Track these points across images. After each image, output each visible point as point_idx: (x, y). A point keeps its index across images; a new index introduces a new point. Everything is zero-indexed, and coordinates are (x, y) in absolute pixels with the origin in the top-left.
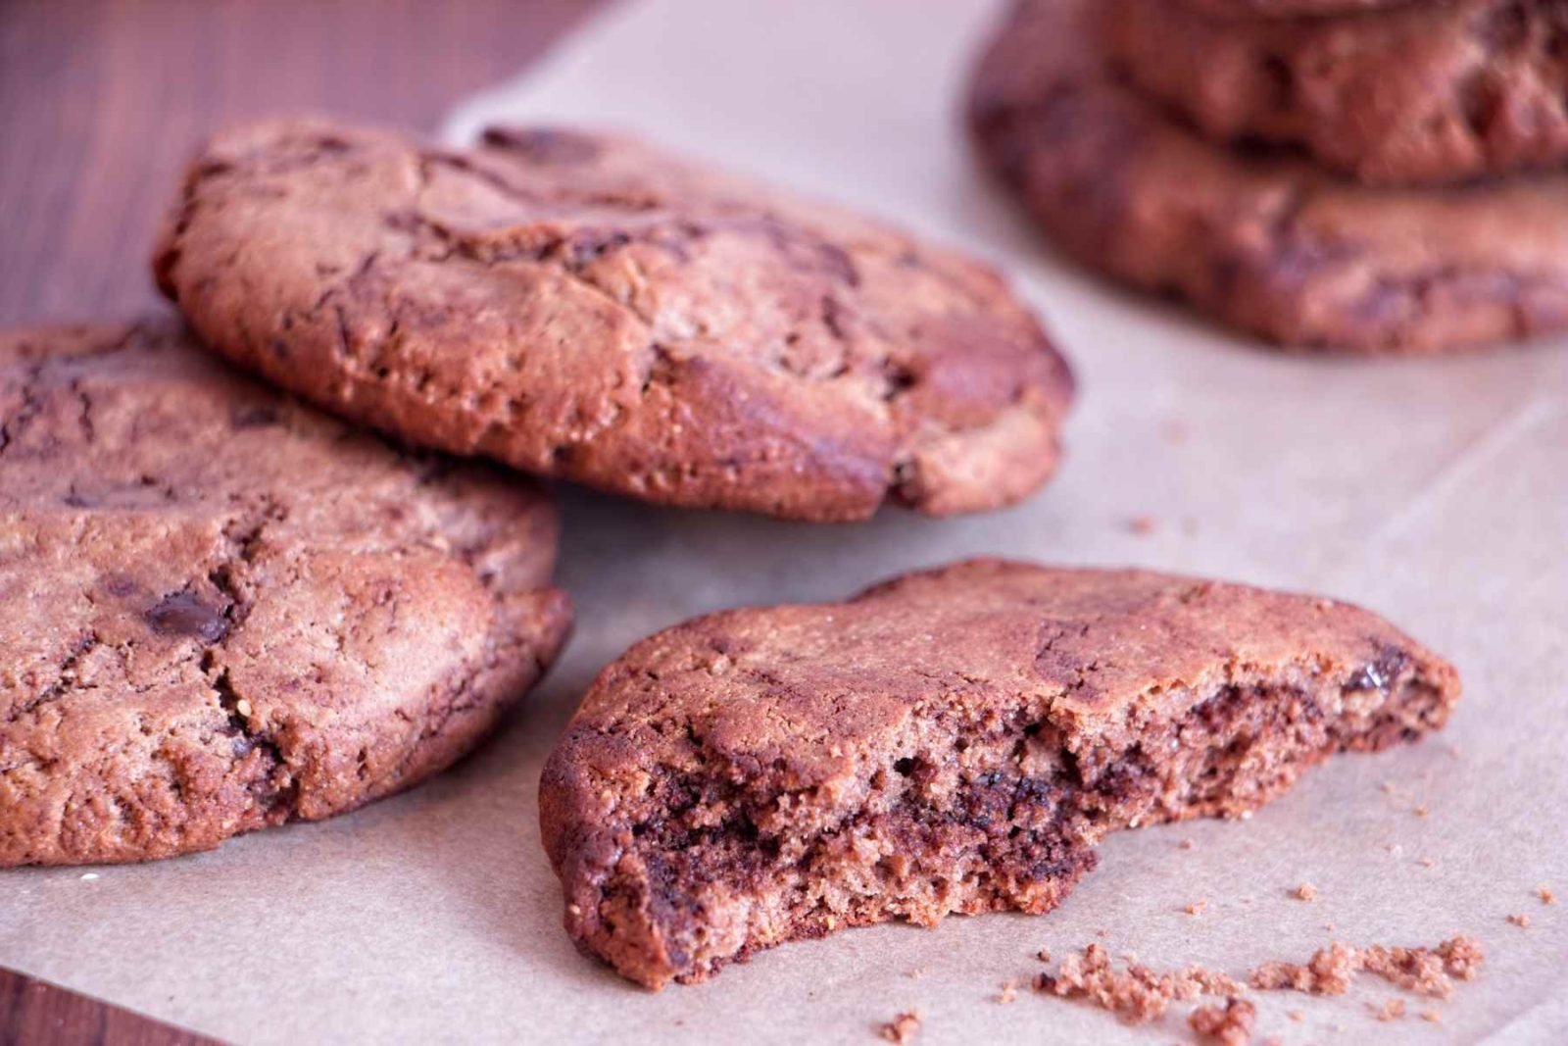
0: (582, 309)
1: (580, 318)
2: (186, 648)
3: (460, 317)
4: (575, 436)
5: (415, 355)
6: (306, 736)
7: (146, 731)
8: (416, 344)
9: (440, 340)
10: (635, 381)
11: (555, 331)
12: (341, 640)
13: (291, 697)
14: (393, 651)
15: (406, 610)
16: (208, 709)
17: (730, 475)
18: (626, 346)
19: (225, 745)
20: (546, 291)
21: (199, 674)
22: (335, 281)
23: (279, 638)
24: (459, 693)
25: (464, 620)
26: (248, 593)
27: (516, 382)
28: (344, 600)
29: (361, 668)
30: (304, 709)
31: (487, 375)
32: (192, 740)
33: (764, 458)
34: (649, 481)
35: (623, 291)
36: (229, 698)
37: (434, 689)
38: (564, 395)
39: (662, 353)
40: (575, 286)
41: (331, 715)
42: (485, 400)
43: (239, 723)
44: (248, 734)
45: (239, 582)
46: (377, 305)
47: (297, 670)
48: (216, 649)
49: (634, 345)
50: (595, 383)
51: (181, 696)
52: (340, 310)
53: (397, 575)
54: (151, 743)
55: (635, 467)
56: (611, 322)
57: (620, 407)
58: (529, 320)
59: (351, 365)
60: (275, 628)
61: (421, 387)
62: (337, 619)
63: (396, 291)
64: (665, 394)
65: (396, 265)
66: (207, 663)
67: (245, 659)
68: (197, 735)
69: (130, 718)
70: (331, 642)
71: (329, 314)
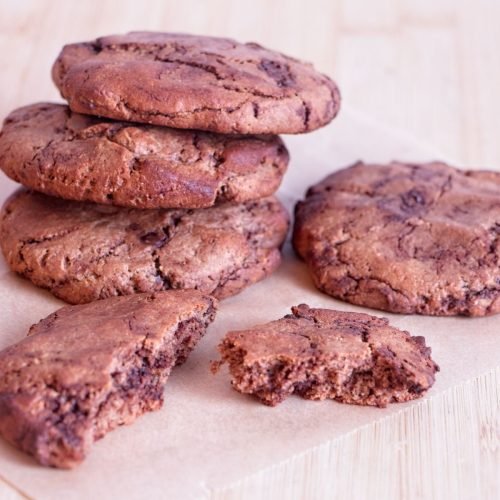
0: (111, 150)
1: (110, 153)
2: (149, 249)
3: (74, 157)
4: (111, 190)
5: (61, 171)
6: (178, 279)
7: (129, 271)
8: (61, 168)
9: (68, 165)
10: (128, 170)
11: (103, 158)
12: (196, 252)
13: (176, 267)
14: (211, 258)
15: (218, 246)
16: (150, 267)
17: (161, 196)
18: (124, 159)
19: (153, 279)
20: (101, 146)
21: (151, 257)
22: (38, 151)
23: (177, 249)
24: (232, 274)
25: (237, 251)
26: (172, 235)
27: (92, 176)
28: (200, 241)
29: (200, 262)
30: (179, 271)
31: (82, 174)
32: (143, 276)
33: (172, 190)
34: (137, 201)
35: (125, 143)
36: (157, 265)
37: (223, 272)
38: (106, 177)
39: (137, 160)
40: (109, 142)
41: (187, 274)
42: (82, 183)
43: (159, 273)
44: (162, 277)
45: (171, 231)
46: (50, 157)
47: (180, 260)
48: (158, 250)
49: (127, 158)
50: (116, 172)
51: (144, 262)
52: (39, 160)
53: (218, 235)
54: (131, 275)
55: (132, 198)
56: (120, 153)
57: (124, 179)
58: (95, 156)
59: (43, 177)
60: (177, 246)
61: (63, 181)
62: (197, 246)
63: (56, 152)
64: (137, 173)
65: (57, 144)
66: (154, 254)
67: (165, 254)
68: (144, 275)
69: (126, 267)
70: (193, 253)
71: (36, 161)
